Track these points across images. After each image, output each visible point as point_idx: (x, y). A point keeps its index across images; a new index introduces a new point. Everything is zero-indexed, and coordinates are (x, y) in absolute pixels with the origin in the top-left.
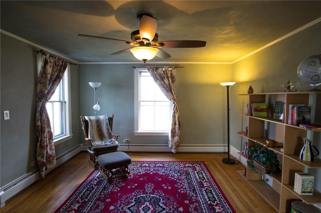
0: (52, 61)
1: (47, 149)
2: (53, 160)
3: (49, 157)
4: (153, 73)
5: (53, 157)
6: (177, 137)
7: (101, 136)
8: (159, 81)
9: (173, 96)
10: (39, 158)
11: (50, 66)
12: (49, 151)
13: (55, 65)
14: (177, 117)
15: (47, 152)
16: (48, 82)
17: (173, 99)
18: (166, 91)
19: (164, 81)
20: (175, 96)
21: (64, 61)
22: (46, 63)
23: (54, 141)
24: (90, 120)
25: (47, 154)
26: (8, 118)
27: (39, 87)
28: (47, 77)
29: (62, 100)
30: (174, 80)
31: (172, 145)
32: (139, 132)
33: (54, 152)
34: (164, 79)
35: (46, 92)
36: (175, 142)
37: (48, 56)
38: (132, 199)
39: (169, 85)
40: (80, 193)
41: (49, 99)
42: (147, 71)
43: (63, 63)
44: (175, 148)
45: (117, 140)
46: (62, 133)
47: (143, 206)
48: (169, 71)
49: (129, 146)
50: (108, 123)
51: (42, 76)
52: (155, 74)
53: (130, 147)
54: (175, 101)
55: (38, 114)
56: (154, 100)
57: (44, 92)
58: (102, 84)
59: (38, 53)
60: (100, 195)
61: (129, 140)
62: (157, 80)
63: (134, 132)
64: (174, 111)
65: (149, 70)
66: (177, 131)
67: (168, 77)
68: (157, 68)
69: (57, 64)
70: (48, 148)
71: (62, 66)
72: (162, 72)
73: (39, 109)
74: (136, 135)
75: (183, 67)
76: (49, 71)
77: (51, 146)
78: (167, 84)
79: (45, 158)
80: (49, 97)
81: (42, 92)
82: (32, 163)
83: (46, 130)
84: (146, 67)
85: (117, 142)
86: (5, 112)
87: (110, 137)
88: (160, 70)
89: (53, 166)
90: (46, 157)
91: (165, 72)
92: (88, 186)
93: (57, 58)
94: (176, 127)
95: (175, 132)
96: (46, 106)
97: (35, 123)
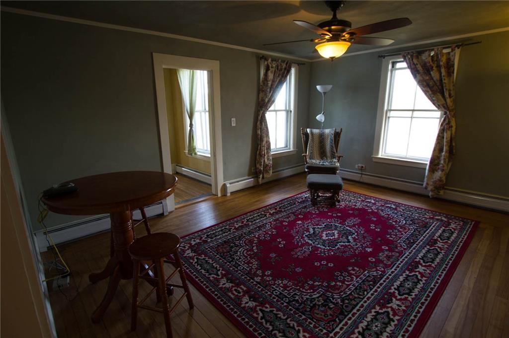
0: (274, 66)
1: (264, 158)
2: (270, 170)
3: (266, 166)
4: (411, 62)
5: (270, 168)
6: (440, 172)
7: (323, 155)
8: (421, 75)
9: (445, 100)
10: (258, 166)
11: (272, 72)
12: (266, 160)
13: (278, 69)
14: (447, 138)
15: (264, 161)
16: (269, 90)
17: (444, 107)
18: (430, 93)
19: (430, 74)
20: (448, 100)
21: (289, 62)
22: (267, 69)
23: (272, 153)
24: (312, 133)
25: (264, 163)
26: (234, 125)
27: (261, 95)
28: (268, 84)
29: (288, 109)
30: (452, 71)
31: (427, 184)
32: (380, 156)
33: (271, 162)
34: (430, 70)
35: (267, 100)
36: (435, 180)
37: (270, 60)
38: (324, 223)
39: (441, 80)
40: (281, 204)
41: (269, 107)
42: (402, 60)
43: (288, 65)
44: (432, 189)
45: (338, 161)
46: (287, 147)
47: (329, 232)
48: (443, 56)
49: (362, 174)
50: (333, 139)
51: (264, 83)
52: (414, 63)
53: (363, 176)
54: (448, 110)
55: (258, 123)
56: (412, 109)
57: (264, 100)
58: (333, 87)
59: (261, 59)
60: (297, 210)
61: (364, 166)
62: (417, 75)
63: (372, 156)
64: (442, 128)
65: (404, 57)
66: (442, 162)
67: (439, 67)
68: (420, 53)
69: (279, 67)
70: (266, 157)
71: (285, 69)
72: (430, 59)
73: (259, 118)
74: (374, 160)
75: (478, 43)
76: (270, 78)
77: (268, 156)
78: (435, 79)
79: (262, 166)
80: (269, 105)
81: (263, 100)
82: (253, 169)
83: (265, 139)
84: (400, 54)
85: (338, 164)
86: (232, 119)
87: (333, 156)
88: (424, 57)
89: (269, 176)
90: (264, 165)
91: (435, 58)
92: (291, 201)
93: (280, 61)
94: (441, 156)
95: (438, 164)
96: (266, 115)
97: (256, 132)
